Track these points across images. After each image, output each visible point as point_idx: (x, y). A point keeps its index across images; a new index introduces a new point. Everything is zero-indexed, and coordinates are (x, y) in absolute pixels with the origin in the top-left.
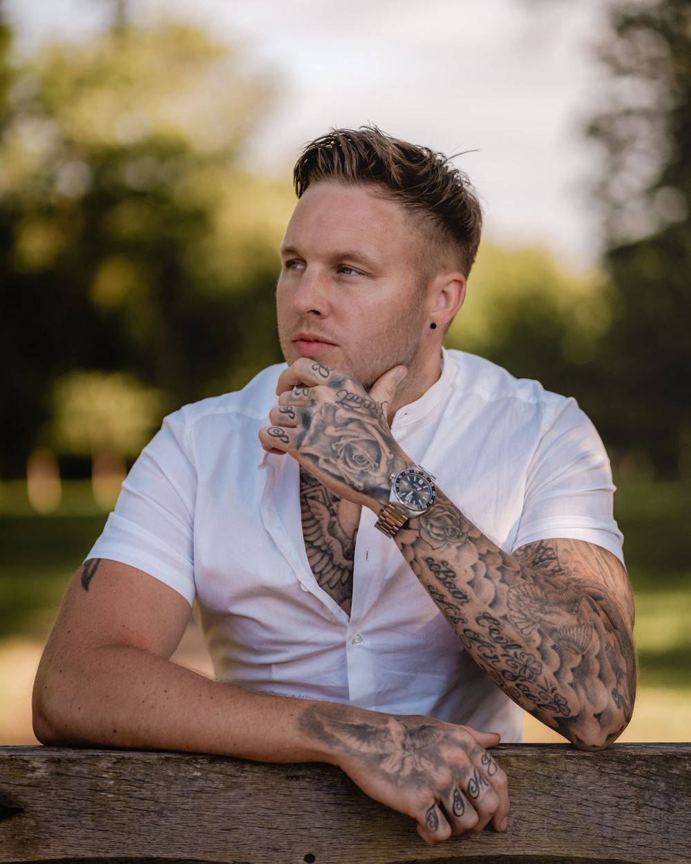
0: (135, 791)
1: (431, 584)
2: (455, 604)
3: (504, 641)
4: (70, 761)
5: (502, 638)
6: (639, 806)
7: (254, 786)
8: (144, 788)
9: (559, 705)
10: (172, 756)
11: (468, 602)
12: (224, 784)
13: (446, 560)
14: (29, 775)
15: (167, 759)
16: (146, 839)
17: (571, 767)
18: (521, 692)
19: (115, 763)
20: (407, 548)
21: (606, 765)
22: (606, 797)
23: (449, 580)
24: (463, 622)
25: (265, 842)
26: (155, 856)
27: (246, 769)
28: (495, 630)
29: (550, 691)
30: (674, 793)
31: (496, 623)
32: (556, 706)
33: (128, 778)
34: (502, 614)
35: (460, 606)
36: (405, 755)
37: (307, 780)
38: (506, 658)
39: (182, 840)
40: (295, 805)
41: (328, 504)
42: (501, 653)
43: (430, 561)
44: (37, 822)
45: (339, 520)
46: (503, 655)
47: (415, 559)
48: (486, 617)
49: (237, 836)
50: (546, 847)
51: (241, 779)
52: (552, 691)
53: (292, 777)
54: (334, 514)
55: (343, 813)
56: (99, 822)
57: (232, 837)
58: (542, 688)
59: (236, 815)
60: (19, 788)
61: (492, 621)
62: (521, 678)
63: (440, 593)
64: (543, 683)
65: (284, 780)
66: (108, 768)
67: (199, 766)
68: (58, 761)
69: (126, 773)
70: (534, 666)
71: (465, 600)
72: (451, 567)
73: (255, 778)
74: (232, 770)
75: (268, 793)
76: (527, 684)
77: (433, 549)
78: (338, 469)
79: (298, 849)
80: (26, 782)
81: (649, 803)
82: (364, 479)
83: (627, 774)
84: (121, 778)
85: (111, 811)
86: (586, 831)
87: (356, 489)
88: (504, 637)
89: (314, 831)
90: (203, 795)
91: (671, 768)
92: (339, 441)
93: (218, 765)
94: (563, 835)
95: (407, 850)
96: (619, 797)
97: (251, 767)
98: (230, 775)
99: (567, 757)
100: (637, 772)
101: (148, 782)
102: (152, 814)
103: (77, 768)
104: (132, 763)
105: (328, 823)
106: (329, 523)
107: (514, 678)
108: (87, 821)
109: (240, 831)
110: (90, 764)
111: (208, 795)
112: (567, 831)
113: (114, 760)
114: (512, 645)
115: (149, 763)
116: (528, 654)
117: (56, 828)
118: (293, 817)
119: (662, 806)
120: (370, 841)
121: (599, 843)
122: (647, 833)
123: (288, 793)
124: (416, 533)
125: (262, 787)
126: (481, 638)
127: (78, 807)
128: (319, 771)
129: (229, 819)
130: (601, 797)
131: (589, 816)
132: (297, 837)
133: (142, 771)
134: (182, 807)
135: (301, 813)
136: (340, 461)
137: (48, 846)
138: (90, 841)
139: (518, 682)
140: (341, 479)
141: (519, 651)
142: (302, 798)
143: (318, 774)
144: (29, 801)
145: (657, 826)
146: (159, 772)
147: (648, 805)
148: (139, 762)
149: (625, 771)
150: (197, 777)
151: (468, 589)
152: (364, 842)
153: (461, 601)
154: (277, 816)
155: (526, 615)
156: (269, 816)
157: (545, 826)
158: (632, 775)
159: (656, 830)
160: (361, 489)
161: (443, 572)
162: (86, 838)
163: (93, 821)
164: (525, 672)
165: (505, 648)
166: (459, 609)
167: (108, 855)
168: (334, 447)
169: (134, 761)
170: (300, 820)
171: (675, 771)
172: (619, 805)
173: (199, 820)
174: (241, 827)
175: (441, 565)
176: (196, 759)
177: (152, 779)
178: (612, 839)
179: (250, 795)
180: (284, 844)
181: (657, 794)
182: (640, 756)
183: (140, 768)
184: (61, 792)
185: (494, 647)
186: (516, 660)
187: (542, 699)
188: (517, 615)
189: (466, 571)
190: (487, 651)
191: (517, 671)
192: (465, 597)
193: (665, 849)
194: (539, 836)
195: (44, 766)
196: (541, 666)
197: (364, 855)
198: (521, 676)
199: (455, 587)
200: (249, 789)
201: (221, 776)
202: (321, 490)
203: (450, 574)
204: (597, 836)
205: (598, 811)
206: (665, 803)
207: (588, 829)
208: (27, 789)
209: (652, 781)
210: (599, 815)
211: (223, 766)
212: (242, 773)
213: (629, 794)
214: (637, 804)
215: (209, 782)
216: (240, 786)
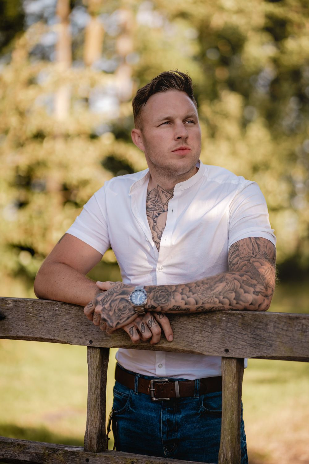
0: (38, 313)
6: (201, 331)
7: (75, 314)
8: (41, 312)
12: (65, 313)
14: (7, 306)
16: (40, 331)
19: (32, 303)
25: (77, 335)
26: (43, 337)
27: (72, 307)
30: (214, 327)
33: (36, 309)
39: (51, 332)
40: (87, 322)
41: (153, 218)
44: (9, 322)
45: (157, 225)
49: (69, 332)
51: (70, 311)
54: (155, 222)
56: (27, 324)
57: (67, 332)
59: (68, 324)
60: (4, 310)
66: (30, 305)
67: (58, 306)
68: (16, 301)
69: (36, 307)
73: (75, 311)
74: (68, 308)
79: (87, 338)
80: (6, 308)
81: (205, 330)
83: (198, 318)
85: (31, 320)
89: (93, 332)
90: (59, 316)
91: (213, 316)
93: (63, 306)
95: (122, 341)
96: (195, 327)
97: (74, 307)
98: (67, 310)
100: (201, 318)
101: (42, 311)
102: (43, 322)
103: (21, 304)
104: (38, 303)
106: (153, 225)
108: (23, 323)
109: (70, 330)
110: (25, 303)
112: (176, 338)
113: (32, 302)
117: (14, 325)
118: (86, 326)
119: (210, 331)
120: (110, 337)
121: (187, 344)
122: (204, 341)
125: (77, 314)
127: (21, 318)
129: (66, 326)
130: (188, 326)
131: (184, 333)
132: (87, 334)
133: (40, 306)
134: (52, 320)
137: (12, 332)
138: (24, 330)
144: (7, 315)
145: (207, 339)
146: (46, 307)
147: (204, 330)
148: (40, 303)
150: (57, 310)
154: (81, 326)
156: (79, 325)
159: (207, 340)
162: (23, 329)
163: (25, 323)
167: (29, 336)
170: (89, 328)
172: (194, 330)
173: (57, 325)
174: (69, 329)
176: (57, 303)
177: (43, 310)
178: (191, 343)
179: (73, 317)
180: (83, 336)
181: (208, 326)
183: (40, 305)
184: (16, 312)
193: (210, 348)
195: (12, 303)
200: (73, 315)
201: (64, 310)
202: (151, 213)
204: (186, 341)
205: (187, 331)
206: (211, 330)
207: (183, 338)
208: (7, 311)
209: (206, 321)
210: (187, 333)
211: (65, 306)
212: (71, 309)
213: (198, 326)
214: (201, 330)
215: (61, 312)
216: (70, 314)
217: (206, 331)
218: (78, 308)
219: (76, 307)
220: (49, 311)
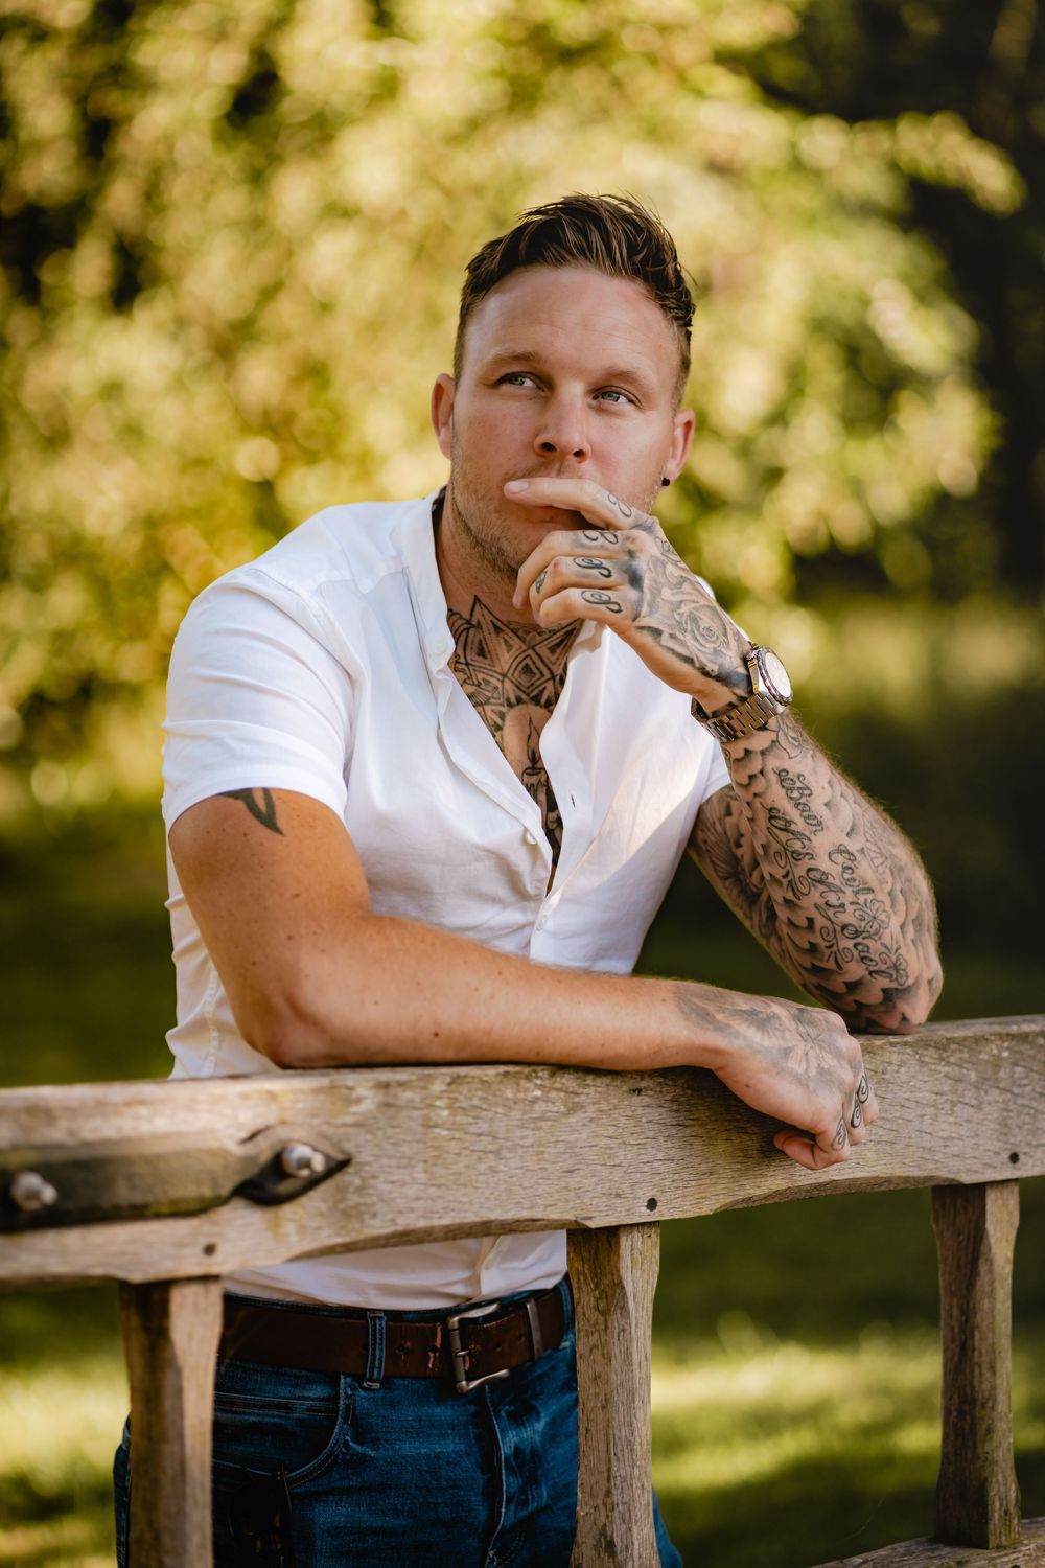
0: (471, 1124)
1: (776, 806)
2: (807, 833)
3: (857, 883)
4: (401, 1084)
5: (854, 880)
6: (954, 1104)
7: (597, 1106)
8: (481, 1118)
9: (897, 971)
10: (511, 1069)
11: (822, 829)
12: (565, 1106)
13: (803, 773)
14: (356, 1110)
15: (506, 1074)
16: (482, 1193)
17: (895, 1058)
18: (856, 954)
19: (450, 1084)
20: (753, 756)
21: (925, 1052)
22: (925, 1094)
23: (803, 800)
24: (812, 858)
25: (607, 1185)
26: (493, 1217)
27: (588, 1082)
28: (850, 868)
29: (894, 952)
30: (983, 1084)
31: (852, 858)
32: (894, 973)
33: (464, 1105)
34: (859, 846)
35: (812, 837)
36: (807, 1048)
37: (650, 1093)
38: (855, 907)
39: (522, 1192)
40: (637, 1130)
42: (850, 900)
43: (783, 774)
44: (363, 1180)
46: (852, 903)
47: (762, 772)
48: (841, 850)
49: (577, 1179)
50: (873, 1166)
51: (583, 1097)
52: (896, 951)
53: (634, 1091)
55: (684, 1137)
56: (432, 1173)
57: (574, 1181)
58: (886, 947)
59: (577, 1150)
60: (343, 1130)
61: (847, 856)
62: (864, 935)
63: (788, 818)
64: (888, 942)
65: (626, 1095)
66: (443, 1092)
67: (539, 1082)
68: (386, 1086)
69: (462, 1097)
70: (883, 917)
71: (819, 828)
72: (809, 782)
73: (597, 1095)
74: (574, 1084)
75: (610, 1115)
76: (869, 942)
77: (791, 758)
78: (688, 647)
79: (641, 1192)
80: (349, 1119)
81: (962, 1099)
82: (720, 660)
83: (943, 1063)
84: (457, 1105)
85: (446, 1156)
86: (909, 1140)
87: (706, 674)
88: (858, 878)
89: (656, 1164)
90: (544, 1124)
91: (980, 1052)
92: (679, 607)
93: (558, 1079)
94: (888, 1148)
96: (937, 1094)
97: (593, 1080)
98: (571, 1093)
100: (952, 1060)
101: (485, 1110)
102: (490, 1156)
103: (408, 1095)
104: (469, 1083)
105: (670, 1153)
107: (857, 934)
108: (419, 1172)
109: (582, 1173)
110: (422, 1089)
111: (549, 1123)
112: (892, 1143)
113: (448, 1079)
114: (865, 889)
115: (486, 1082)
116: (880, 902)
117: (385, 1186)
118: (637, 1147)
119: (973, 1102)
120: (711, 1173)
121: (920, 1155)
122: (961, 1138)
123: (630, 1114)
124: (773, 736)
125: (604, 1107)
126: (830, 880)
127: (408, 1154)
128: (661, 1080)
129: (571, 1157)
130: (921, 1095)
131: (910, 1121)
132: (639, 1175)
133: (479, 1093)
134: (521, 1142)
135: (645, 1141)
136: (689, 636)
137: (374, 1215)
138: (421, 1202)
139: (859, 940)
140: (688, 660)
141: (870, 897)
142: (644, 1119)
143: (660, 1084)
144: (354, 1149)
145: (969, 1129)
147: (961, 1102)
148: (476, 1080)
149: (941, 1059)
150: (538, 1098)
151: (824, 813)
152: (706, 1176)
153: (814, 828)
154: (619, 1147)
155: (879, 848)
156: (611, 1148)
157: (873, 1138)
158: (948, 1064)
159: (968, 1133)
160: (714, 674)
161: (799, 789)
162: (418, 1199)
163: (426, 1171)
164: (872, 927)
165: (856, 893)
166: (811, 840)
167: (442, 1222)
168: (677, 617)
169: (469, 1080)
170: (642, 1151)
171: (984, 1056)
172: (937, 1104)
173: (540, 1160)
174: (583, 1166)
175: (796, 779)
176: (535, 1071)
177: (490, 1105)
178: (930, 1149)
179: (592, 1120)
180: (626, 1187)
181: (969, 1086)
182: (954, 1038)
183: (477, 1089)
184: (390, 1132)
185: (844, 892)
186: (865, 909)
187: (880, 963)
188: (874, 848)
189: (823, 788)
190: (833, 899)
191: (863, 924)
192: (820, 823)
193: (976, 1158)
194: (866, 1152)
195: (370, 1094)
196: (889, 917)
197: (704, 1195)
198: (868, 932)
199: (810, 810)
200: (591, 1109)
201: (562, 1094)
203: (806, 792)
204: (918, 1147)
205: (919, 1113)
206: (976, 1098)
207: (910, 1138)
208: (351, 1130)
209: (964, 1071)
210: (920, 1119)
211: (564, 1080)
212: (584, 1088)
213: (945, 1089)
214: (952, 1102)
215: (550, 1104)
216: (582, 1107)
217: (966, 1104)
218: (607, 1080)
219: (600, 1076)
220: (510, 1108)
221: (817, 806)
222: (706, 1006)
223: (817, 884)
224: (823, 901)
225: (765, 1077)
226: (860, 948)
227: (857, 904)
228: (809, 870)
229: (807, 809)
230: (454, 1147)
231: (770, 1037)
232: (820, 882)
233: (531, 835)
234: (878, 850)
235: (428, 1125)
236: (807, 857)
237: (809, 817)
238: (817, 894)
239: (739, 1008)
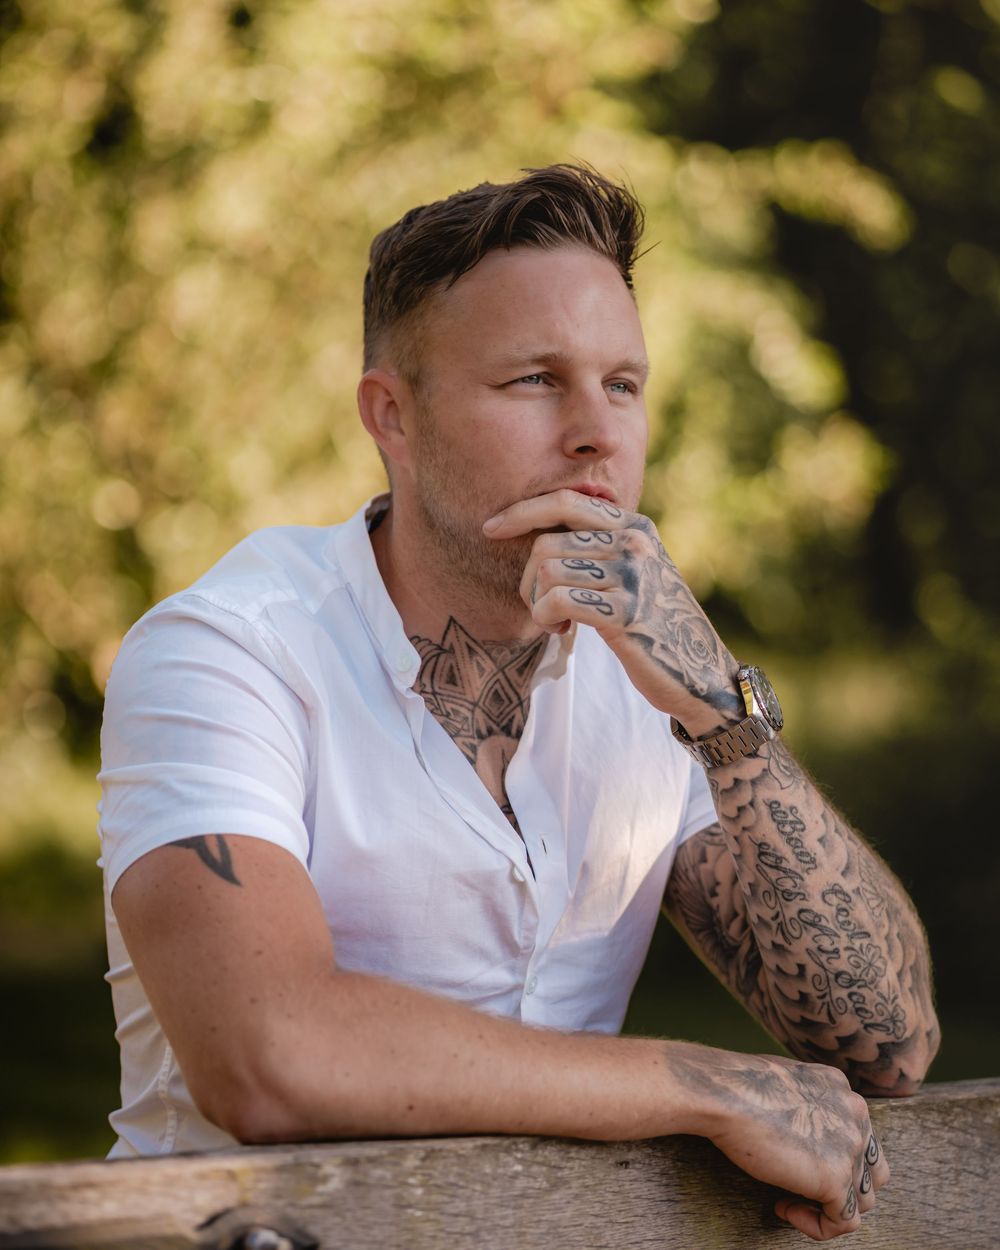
0: (447, 1203)
1: (765, 841)
2: (799, 871)
3: (852, 927)
4: (371, 1160)
5: (849, 923)
6: (958, 1173)
7: (581, 1181)
8: (458, 1197)
9: (894, 1022)
10: (488, 1141)
11: (816, 867)
12: (547, 1181)
13: (795, 805)
14: (320, 1189)
17: (896, 1123)
18: (850, 1004)
19: (423, 1159)
20: (742, 785)
21: (928, 1117)
22: (929, 1163)
23: (795, 835)
24: (803, 899)
27: (572, 1155)
28: (845, 910)
29: (890, 1002)
30: (988, 1150)
31: (847, 899)
32: (891, 1025)
33: (439, 1182)
34: (854, 886)
35: (805, 875)
36: (811, 1110)
37: (638, 1166)
38: (849, 953)
40: (625, 1207)
42: (845, 945)
43: (775, 806)
46: (847, 949)
47: (752, 804)
48: (836, 890)
51: (566, 1172)
52: (893, 1001)
53: (621, 1164)
55: (675, 1214)
58: (883, 997)
59: (561, 1230)
60: (307, 1213)
61: (841, 897)
62: (860, 983)
63: (779, 854)
64: (884, 991)
65: (612, 1168)
66: (417, 1168)
67: (519, 1155)
68: (354, 1163)
69: (436, 1174)
70: (879, 964)
71: (812, 866)
72: (801, 816)
73: (582, 1169)
74: (557, 1157)
75: (595, 1191)
76: (864, 991)
77: (782, 788)
78: (678, 661)
80: (315, 1200)
81: (966, 1167)
82: (708, 678)
83: (946, 1128)
84: (432, 1182)
85: (421, 1240)
86: (911, 1214)
87: (695, 693)
88: (853, 922)
90: (525, 1202)
91: (985, 1115)
92: (672, 616)
93: (540, 1152)
94: (890, 1222)
96: (940, 1162)
97: (577, 1152)
98: (554, 1167)
99: (893, 1109)
100: (955, 1124)
101: (462, 1187)
102: (468, 1238)
103: (379, 1172)
104: (444, 1157)
105: (660, 1231)
107: (852, 982)
110: (393, 1164)
111: (531, 1201)
112: (894, 1217)
113: (422, 1154)
114: (861, 933)
115: (463, 1156)
116: (875, 947)
118: (624, 1226)
119: (978, 1170)
121: (923, 1230)
122: (966, 1210)
123: (617, 1189)
124: (763, 763)
125: (589, 1181)
126: (823, 922)
127: (379, 1238)
128: (650, 1151)
129: (554, 1238)
130: (923, 1164)
131: (913, 1192)
133: (455, 1169)
134: (501, 1223)
135: (632, 1219)
136: (680, 648)
139: (854, 989)
140: (678, 676)
141: (865, 942)
142: (632, 1195)
143: (649, 1156)
145: (974, 1200)
146: (475, 1169)
147: (965, 1170)
148: (452, 1155)
149: (944, 1124)
150: (518, 1173)
151: (818, 850)
153: (808, 866)
154: (606, 1226)
155: (875, 888)
156: (598, 1228)
158: (952, 1129)
159: (974, 1205)
160: (703, 694)
161: (791, 822)
164: (867, 975)
165: (851, 937)
166: (802, 879)
168: (669, 627)
169: (444, 1154)
170: (631, 1230)
171: (989, 1120)
172: (940, 1173)
173: (521, 1242)
175: (788, 812)
176: (515, 1144)
177: (467, 1181)
178: (934, 1223)
179: (576, 1196)
181: (974, 1153)
182: (956, 1101)
183: (453, 1164)
184: (359, 1213)
185: (839, 937)
186: (861, 955)
187: (875, 1015)
188: (869, 888)
189: (816, 821)
190: (826, 943)
191: (858, 972)
192: (813, 861)
194: (868, 1228)
195: (338, 1171)
196: (885, 964)
198: (863, 980)
199: (802, 847)
200: (575, 1184)
201: (544, 1169)
203: (799, 826)
204: (922, 1221)
205: (922, 1183)
206: (982, 1167)
207: (913, 1211)
208: (318, 1212)
209: (969, 1136)
210: (923, 1190)
211: (546, 1153)
212: (568, 1161)
213: (949, 1156)
214: (956, 1170)
215: (531, 1180)
216: (567, 1182)
217: (971, 1173)
218: (592, 1152)
219: (584, 1148)
220: (489, 1185)
221: (810, 842)
222: (701, 1068)
223: (808, 927)
224: (816, 945)
225: (768, 1144)
226: (855, 998)
227: (853, 949)
228: (801, 911)
229: (799, 844)
230: (429, 1229)
231: (770, 1100)
232: (813, 925)
233: (519, 871)
234: (873, 891)
235: (401, 1205)
236: (799, 897)
237: (802, 853)
238: (809, 938)
239: (736, 1069)
